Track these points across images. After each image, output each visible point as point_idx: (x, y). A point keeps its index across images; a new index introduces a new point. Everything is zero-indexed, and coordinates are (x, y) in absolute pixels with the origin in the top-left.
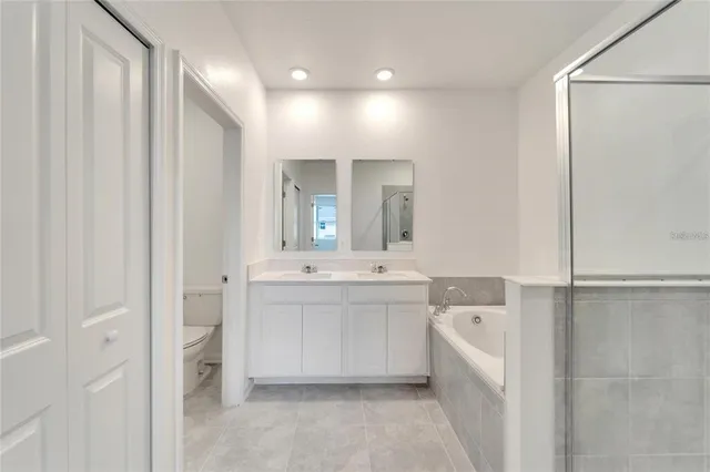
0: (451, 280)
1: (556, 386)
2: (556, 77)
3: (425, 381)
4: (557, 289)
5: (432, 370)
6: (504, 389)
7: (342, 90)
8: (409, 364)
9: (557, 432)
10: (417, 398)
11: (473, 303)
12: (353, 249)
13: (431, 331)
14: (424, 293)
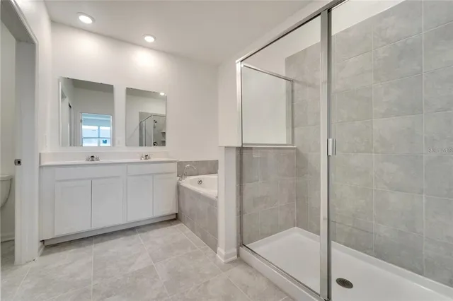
0: (187, 163)
1: (237, 187)
2: (237, 61)
3: (174, 217)
4: (237, 148)
5: (179, 208)
6: (217, 197)
7: (119, 39)
8: (168, 209)
9: (237, 207)
10: (171, 225)
11: (198, 175)
12: (126, 145)
13: (178, 187)
14: (174, 167)
